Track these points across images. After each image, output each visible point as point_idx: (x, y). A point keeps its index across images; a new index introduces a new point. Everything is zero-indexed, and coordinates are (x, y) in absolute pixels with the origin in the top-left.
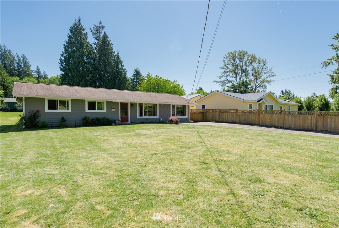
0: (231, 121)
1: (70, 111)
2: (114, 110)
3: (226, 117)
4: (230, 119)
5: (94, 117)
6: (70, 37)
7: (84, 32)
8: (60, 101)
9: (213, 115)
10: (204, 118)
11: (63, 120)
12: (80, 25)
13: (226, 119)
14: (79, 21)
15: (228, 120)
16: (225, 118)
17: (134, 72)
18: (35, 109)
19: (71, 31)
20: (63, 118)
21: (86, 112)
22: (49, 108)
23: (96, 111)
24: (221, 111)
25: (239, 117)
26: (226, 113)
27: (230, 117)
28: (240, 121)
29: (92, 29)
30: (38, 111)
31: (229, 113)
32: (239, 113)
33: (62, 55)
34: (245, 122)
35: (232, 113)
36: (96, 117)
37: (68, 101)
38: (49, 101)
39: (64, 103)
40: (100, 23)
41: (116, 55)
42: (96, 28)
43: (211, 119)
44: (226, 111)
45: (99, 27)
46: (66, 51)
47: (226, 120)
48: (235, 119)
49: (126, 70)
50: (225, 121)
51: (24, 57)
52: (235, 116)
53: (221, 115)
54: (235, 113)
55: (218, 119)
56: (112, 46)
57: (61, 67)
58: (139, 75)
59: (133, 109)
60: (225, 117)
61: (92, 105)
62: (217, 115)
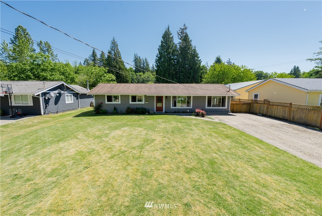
0: (281, 117)
1: (120, 103)
2: (147, 102)
3: (276, 111)
4: (280, 114)
5: (135, 107)
6: (162, 42)
7: (171, 36)
8: (114, 96)
9: (260, 107)
10: (251, 109)
11: (115, 109)
12: (168, 31)
13: (276, 113)
14: (169, 28)
15: (278, 115)
16: (274, 113)
17: (216, 59)
18: (100, 101)
19: (163, 38)
20: (115, 107)
21: (130, 103)
22: (108, 101)
23: (137, 103)
24: (271, 104)
25: (292, 113)
26: (276, 106)
27: (279, 112)
28: (293, 118)
29: (179, 32)
30: (102, 103)
31: (280, 107)
32: (292, 109)
33: (157, 56)
34: (300, 121)
35: (284, 107)
36: (136, 107)
37: (118, 96)
38: (108, 96)
39: (116, 98)
40: (185, 25)
41: (193, 49)
42: (181, 30)
43: (258, 111)
44: (277, 104)
45: (183, 29)
46: (160, 53)
47: (275, 115)
48: (286, 116)
49: (201, 61)
50: (273, 115)
51: (146, 59)
52: (287, 111)
53: (270, 108)
54: (287, 108)
55: (266, 113)
56: (191, 42)
57: (156, 65)
58: (220, 62)
59: (167, 100)
60: (274, 110)
61: (134, 98)
62: (265, 107)
